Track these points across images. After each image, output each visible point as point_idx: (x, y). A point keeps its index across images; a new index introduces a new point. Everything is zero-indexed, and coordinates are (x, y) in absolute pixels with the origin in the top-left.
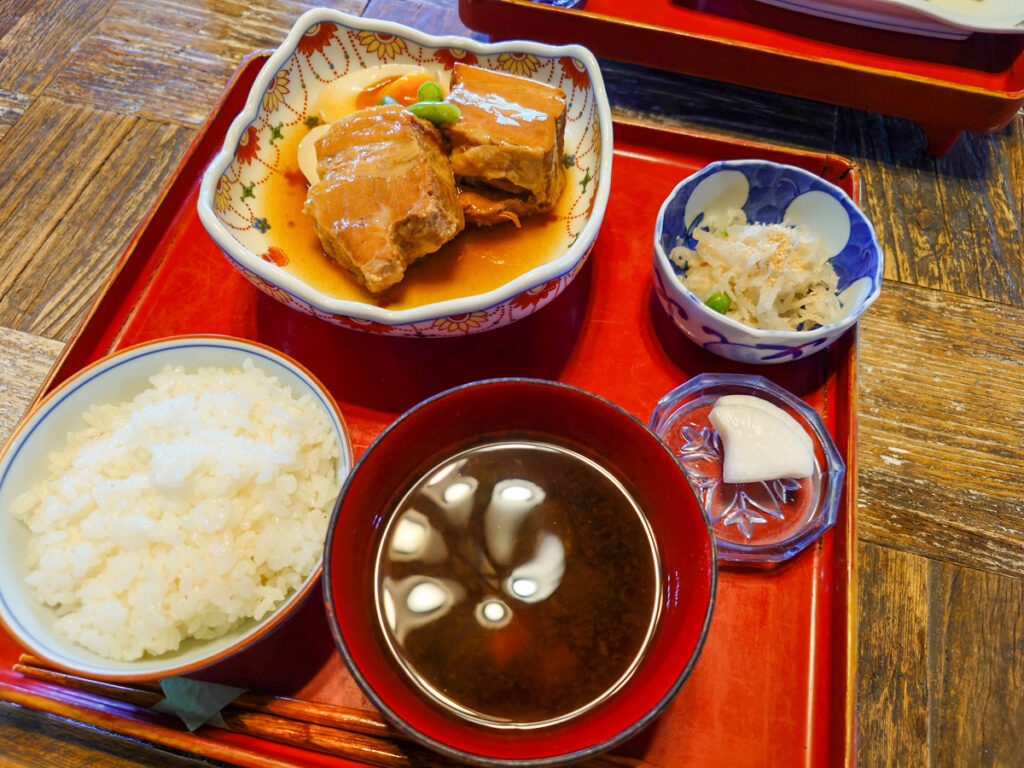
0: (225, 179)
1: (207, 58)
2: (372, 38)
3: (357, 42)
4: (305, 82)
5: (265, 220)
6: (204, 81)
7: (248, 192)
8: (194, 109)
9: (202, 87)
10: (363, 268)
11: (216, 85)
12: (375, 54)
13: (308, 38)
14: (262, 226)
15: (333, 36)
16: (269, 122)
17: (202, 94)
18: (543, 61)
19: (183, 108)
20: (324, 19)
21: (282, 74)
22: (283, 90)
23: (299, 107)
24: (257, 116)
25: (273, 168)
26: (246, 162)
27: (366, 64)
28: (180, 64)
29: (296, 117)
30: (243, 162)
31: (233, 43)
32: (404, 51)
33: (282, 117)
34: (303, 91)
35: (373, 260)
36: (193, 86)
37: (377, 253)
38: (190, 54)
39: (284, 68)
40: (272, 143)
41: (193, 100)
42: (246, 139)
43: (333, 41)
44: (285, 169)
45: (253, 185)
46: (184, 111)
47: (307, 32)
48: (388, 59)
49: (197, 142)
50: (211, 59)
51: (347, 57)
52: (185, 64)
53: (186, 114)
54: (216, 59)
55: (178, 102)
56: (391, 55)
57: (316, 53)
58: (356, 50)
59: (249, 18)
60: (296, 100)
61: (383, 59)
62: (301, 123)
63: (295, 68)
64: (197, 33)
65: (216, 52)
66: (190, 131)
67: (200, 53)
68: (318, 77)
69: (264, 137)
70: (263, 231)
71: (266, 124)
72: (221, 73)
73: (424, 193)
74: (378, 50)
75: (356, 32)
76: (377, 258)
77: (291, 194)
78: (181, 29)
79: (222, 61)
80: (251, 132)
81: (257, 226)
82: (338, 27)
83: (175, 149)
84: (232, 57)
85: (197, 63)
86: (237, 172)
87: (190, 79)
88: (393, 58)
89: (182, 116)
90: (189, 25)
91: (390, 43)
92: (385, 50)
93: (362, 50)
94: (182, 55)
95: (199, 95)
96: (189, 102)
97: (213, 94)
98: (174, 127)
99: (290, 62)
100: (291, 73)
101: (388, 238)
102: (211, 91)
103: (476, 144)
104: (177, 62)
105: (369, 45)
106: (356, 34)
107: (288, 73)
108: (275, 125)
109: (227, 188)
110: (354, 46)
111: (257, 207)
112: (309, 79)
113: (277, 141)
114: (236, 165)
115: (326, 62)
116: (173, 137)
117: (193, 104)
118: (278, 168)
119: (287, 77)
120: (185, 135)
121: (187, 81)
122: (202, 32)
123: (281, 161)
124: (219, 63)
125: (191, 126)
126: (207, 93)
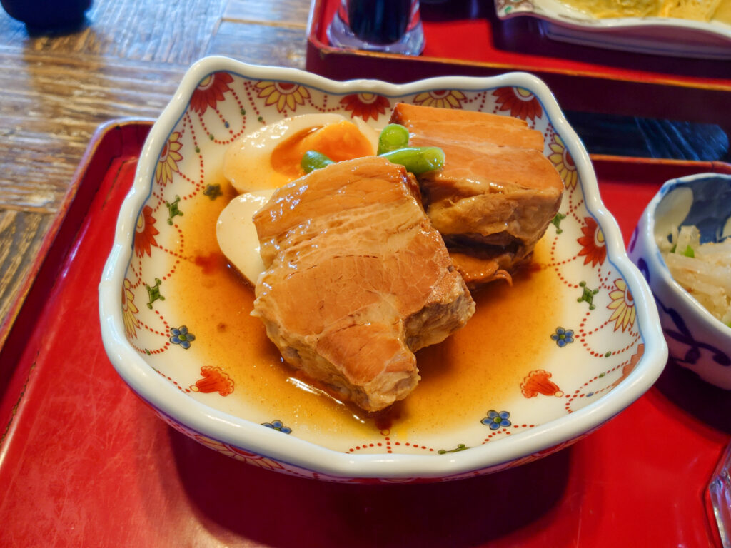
0: (127, 285)
1: (40, 138)
2: (272, 89)
3: (254, 94)
4: (200, 145)
5: (185, 329)
6: (42, 161)
7: (155, 294)
8: (34, 192)
9: (40, 168)
10: (367, 387)
11: (55, 164)
12: (274, 107)
13: (202, 92)
14: (183, 337)
15: (228, 89)
16: (165, 198)
17: (41, 175)
18: (470, 96)
19: (21, 191)
20: (219, 69)
21: (173, 138)
22: (176, 157)
23: (195, 175)
24: (151, 193)
25: (178, 255)
26: (146, 254)
27: (264, 119)
28: (10, 147)
29: (193, 188)
30: (143, 255)
31: (67, 121)
32: (306, 101)
33: (178, 189)
34: (197, 155)
35: (382, 373)
36: (29, 167)
37: (387, 363)
38: (21, 136)
39: (175, 130)
40: (171, 223)
41: (31, 182)
42: (142, 223)
43: (227, 95)
44: (195, 255)
45: (159, 282)
46: (22, 194)
47: (199, 85)
48: (289, 111)
49: (54, 230)
50: (46, 138)
51: (243, 113)
52: (18, 147)
53: (24, 197)
54: (52, 139)
55: (13, 186)
56: (292, 107)
57: (209, 110)
58: (253, 104)
59: (81, 96)
60: (190, 167)
61: (283, 112)
62: (200, 194)
63: (187, 130)
64: (26, 114)
65: (51, 131)
66: (31, 215)
67: (32, 134)
68: (212, 138)
69: (162, 216)
70: (187, 346)
71: (162, 201)
72: (59, 151)
73: (443, 271)
74: (277, 102)
75: (253, 83)
76: (389, 370)
77: (211, 286)
78: (6, 113)
79: (59, 139)
80: (146, 214)
81: (177, 341)
82: (234, 77)
83: (16, 238)
84: (69, 134)
85: (31, 144)
86: (137, 271)
87: (24, 160)
88: (294, 110)
89: (20, 200)
90: (16, 108)
91: (292, 94)
92: (286, 102)
93: (260, 103)
94: (11, 138)
95: (37, 177)
96: (26, 185)
97: (54, 174)
98: (11, 214)
99: (182, 122)
100: (184, 135)
101: (400, 339)
102: (51, 170)
103: (469, 193)
104: (7, 146)
105: (268, 96)
106: (255, 85)
107: (180, 136)
108: (171, 200)
109: (131, 297)
110: (251, 99)
111: (171, 312)
112: (203, 141)
113: (176, 220)
114: (136, 260)
115: (220, 120)
116: (12, 225)
117: (32, 185)
118: (185, 254)
119: (180, 140)
120: (26, 220)
121: (21, 163)
122: (32, 113)
123: (186, 244)
124: (56, 142)
125: (32, 210)
126: (46, 173)
